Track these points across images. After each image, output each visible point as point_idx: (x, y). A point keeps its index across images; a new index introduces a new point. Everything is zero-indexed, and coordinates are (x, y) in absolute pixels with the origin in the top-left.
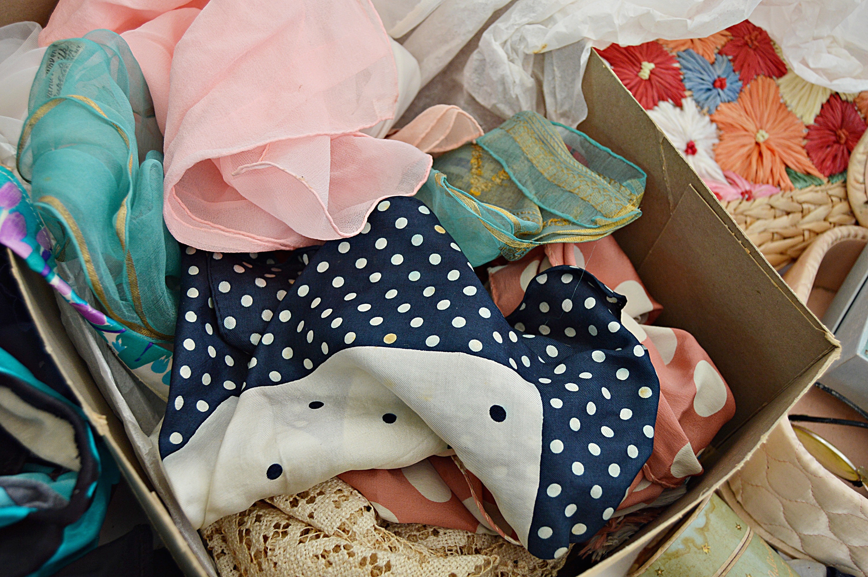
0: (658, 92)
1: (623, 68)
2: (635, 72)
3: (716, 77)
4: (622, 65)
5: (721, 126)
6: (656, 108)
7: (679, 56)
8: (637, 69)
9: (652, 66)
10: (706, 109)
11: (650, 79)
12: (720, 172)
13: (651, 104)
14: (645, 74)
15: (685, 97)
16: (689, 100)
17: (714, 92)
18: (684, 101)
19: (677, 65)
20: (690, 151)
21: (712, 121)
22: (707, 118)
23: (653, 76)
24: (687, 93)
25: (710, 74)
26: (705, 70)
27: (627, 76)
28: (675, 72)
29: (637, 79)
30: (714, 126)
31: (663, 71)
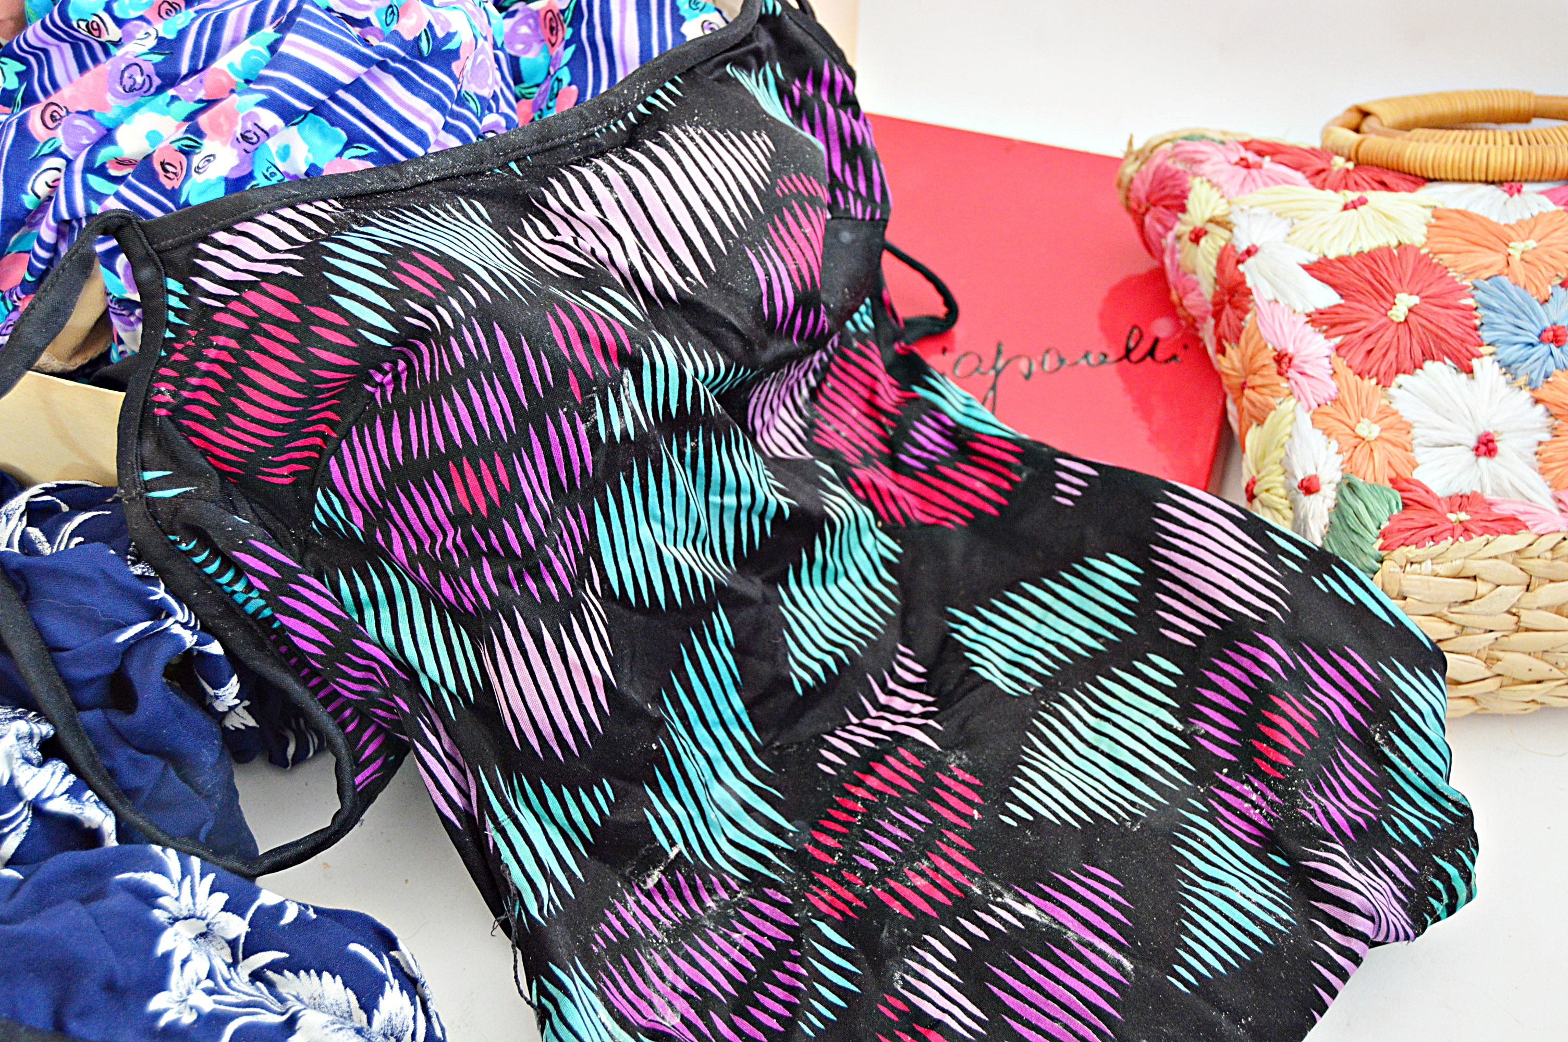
0: (1421, 343)
1: (1360, 302)
2: (1383, 311)
3: (1547, 325)
4: (1360, 297)
5: (1555, 410)
6: (1418, 371)
7: (1475, 288)
8: (1386, 305)
9: (1415, 300)
10: (1522, 380)
11: (1406, 320)
12: (1547, 492)
13: (1407, 364)
14: (1399, 313)
15: (1480, 356)
16: (1487, 360)
17: (1543, 349)
18: (1475, 362)
19: (1470, 302)
20: (1483, 449)
21: (1537, 401)
22: (1526, 394)
23: (1413, 317)
24: (1484, 350)
25: (1534, 318)
26: (1524, 312)
27: (1364, 315)
28: (1461, 312)
29: (1384, 320)
30: (1541, 408)
31: (1435, 309)
